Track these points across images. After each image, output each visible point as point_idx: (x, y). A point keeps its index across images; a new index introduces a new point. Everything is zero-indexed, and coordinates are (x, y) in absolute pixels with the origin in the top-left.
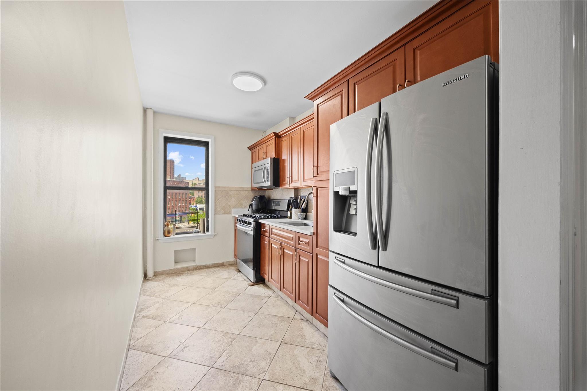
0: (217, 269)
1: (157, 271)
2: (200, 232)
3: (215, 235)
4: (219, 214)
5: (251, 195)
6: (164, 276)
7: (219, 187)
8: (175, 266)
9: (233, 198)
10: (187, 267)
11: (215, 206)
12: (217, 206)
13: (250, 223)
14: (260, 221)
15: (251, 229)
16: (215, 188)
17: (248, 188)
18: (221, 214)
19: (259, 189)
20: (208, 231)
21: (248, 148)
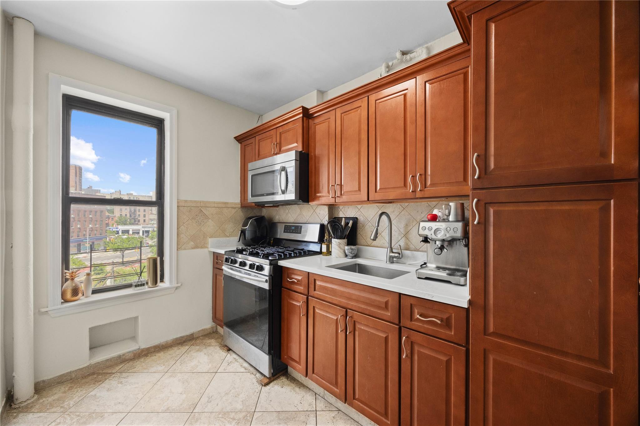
0: (184, 349)
1: (45, 378)
2: (147, 283)
3: (177, 288)
4: (185, 249)
5: (240, 215)
6: (63, 388)
7: (186, 201)
8: (90, 359)
9: (210, 220)
10: (119, 357)
11: (178, 235)
12: (182, 236)
13: (260, 268)
14: (282, 263)
15: (264, 280)
16: (178, 202)
17: (236, 204)
18: (189, 249)
19: (258, 206)
20: (162, 280)
21: (235, 138)
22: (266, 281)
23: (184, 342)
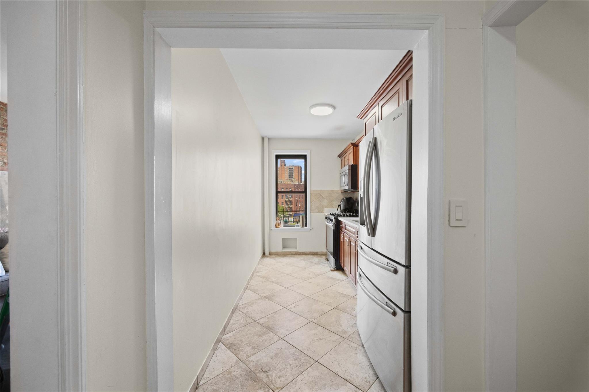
0: (312, 256)
1: (271, 251)
2: (300, 226)
3: (311, 229)
4: (314, 212)
5: (341, 197)
6: (275, 256)
7: (314, 191)
8: (283, 250)
9: (325, 199)
10: (291, 252)
11: (311, 206)
12: (312, 206)
13: (331, 220)
14: (340, 219)
15: (332, 225)
16: (311, 191)
17: (338, 191)
18: (315, 213)
19: (346, 192)
20: (306, 225)
21: (338, 156)
22: (332, 226)
23: (314, 254)
